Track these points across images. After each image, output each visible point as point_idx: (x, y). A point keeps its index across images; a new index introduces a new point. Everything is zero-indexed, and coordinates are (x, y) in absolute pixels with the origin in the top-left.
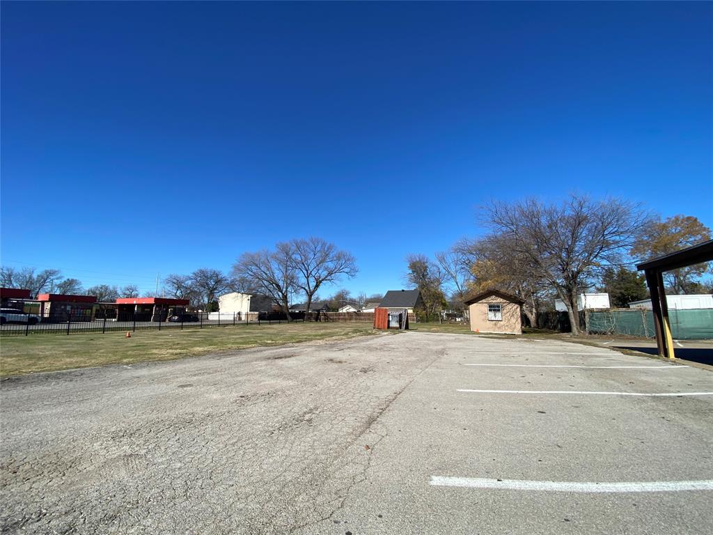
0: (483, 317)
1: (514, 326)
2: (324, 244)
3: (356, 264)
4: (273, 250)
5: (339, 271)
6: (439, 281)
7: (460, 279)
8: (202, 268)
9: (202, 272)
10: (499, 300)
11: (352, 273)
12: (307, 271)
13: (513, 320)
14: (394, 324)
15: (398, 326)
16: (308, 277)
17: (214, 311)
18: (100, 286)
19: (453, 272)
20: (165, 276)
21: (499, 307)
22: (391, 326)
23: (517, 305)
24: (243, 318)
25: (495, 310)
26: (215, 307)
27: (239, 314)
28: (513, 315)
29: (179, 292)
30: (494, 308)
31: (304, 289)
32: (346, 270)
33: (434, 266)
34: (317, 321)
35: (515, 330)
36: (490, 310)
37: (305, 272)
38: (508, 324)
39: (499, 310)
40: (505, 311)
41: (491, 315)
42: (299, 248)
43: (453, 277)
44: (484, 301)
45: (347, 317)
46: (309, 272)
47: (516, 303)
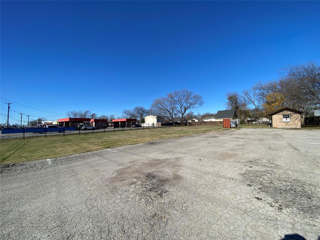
0: (280, 120)
1: (297, 124)
2: (188, 92)
3: (203, 99)
4: (166, 97)
5: (195, 103)
6: (244, 105)
7: (257, 103)
8: (137, 106)
9: (137, 108)
10: (289, 112)
11: (201, 104)
12: (181, 105)
13: (297, 121)
14: (233, 125)
15: (235, 126)
16: (181, 107)
17: (143, 123)
18: (102, 115)
19: (253, 100)
20: (123, 110)
21: (288, 115)
22: (231, 126)
23: (299, 115)
24: (155, 125)
25: (286, 117)
26: (143, 121)
27: (153, 123)
28: (297, 119)
29: (128, 116)
30: (286, 116)
31: (180, 112)
32: (198, 103)
33: (242, 98)
34: (185, 125)
35: (298, 126)
36: (284, 117)
37: (180, 105)
38: (293, 123)
39: (289, 117)
40: (292, 117)
41: (284, 120)
42: (176, 95)
43: (253, 102)
44: (281, 113)
45: (199, 123)
46: (182, 104)
47: (298, 113)
